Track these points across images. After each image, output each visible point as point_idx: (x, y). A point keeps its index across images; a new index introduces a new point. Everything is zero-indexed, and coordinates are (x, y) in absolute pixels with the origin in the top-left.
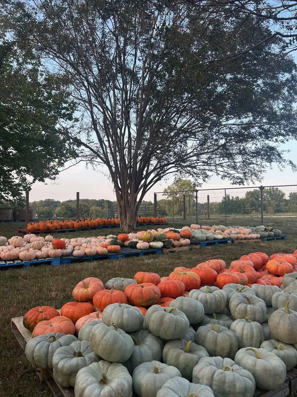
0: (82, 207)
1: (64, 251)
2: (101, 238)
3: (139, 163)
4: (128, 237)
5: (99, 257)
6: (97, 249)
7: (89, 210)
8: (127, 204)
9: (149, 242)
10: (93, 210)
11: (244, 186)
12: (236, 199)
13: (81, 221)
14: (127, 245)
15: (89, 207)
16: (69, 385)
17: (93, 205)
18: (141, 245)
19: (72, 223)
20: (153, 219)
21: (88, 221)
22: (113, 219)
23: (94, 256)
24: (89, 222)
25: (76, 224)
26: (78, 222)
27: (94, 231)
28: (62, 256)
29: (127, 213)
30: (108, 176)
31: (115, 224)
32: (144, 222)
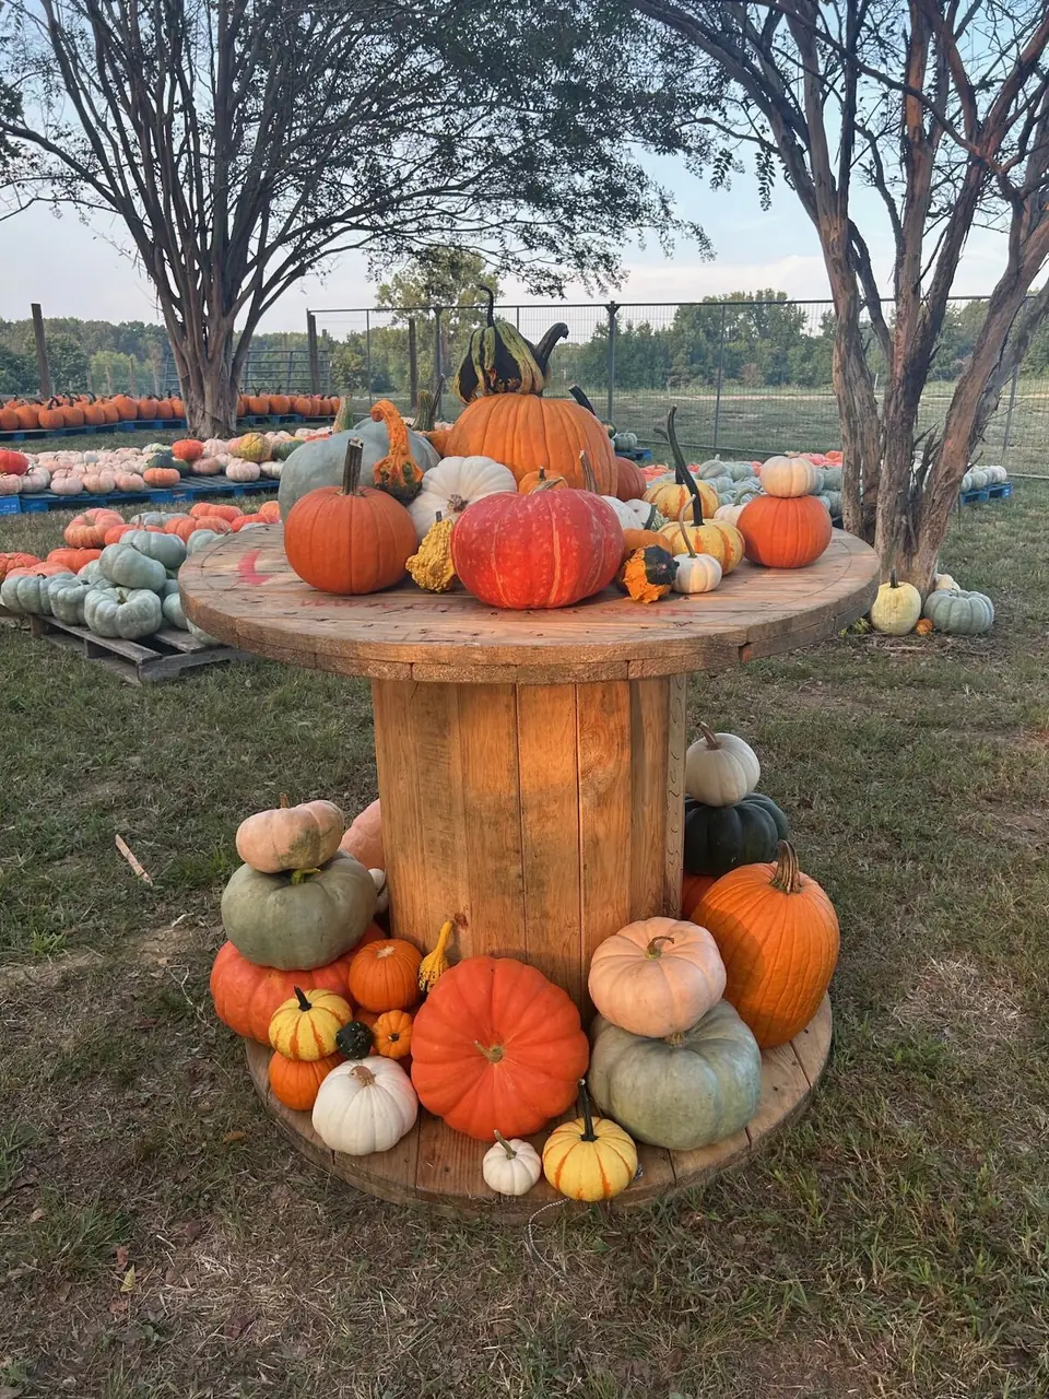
0: (57, 351)
1: (27, 480)
2: (127, 452)
3: (233, 211)
4: (202, 450)
5: (123, 496)
6: (116, 478)
7: (85, 367)
8: (201, 350)
9: (259, 463)
10: (100, 367)
11: (564, 302)
12: (642, 334)
13: (59, 405)
14: (202, 469)
15: (84, 352)
16: (77, 618)
17: (100, 344)
18: (237, 468)
19: (30, 410)
20: (303, 402)
21: (84, 406)
22: (166, 400)
23: (108, 494)
24: (88, 410)
25: (44, 414)
26: (50, 408)
27: (106, 438)
28: (23, 492)
29: (205, 382)
30: (133, 256)
31: (174, 416)
32: (272, 411)
